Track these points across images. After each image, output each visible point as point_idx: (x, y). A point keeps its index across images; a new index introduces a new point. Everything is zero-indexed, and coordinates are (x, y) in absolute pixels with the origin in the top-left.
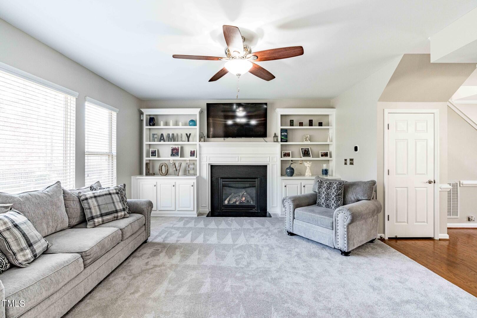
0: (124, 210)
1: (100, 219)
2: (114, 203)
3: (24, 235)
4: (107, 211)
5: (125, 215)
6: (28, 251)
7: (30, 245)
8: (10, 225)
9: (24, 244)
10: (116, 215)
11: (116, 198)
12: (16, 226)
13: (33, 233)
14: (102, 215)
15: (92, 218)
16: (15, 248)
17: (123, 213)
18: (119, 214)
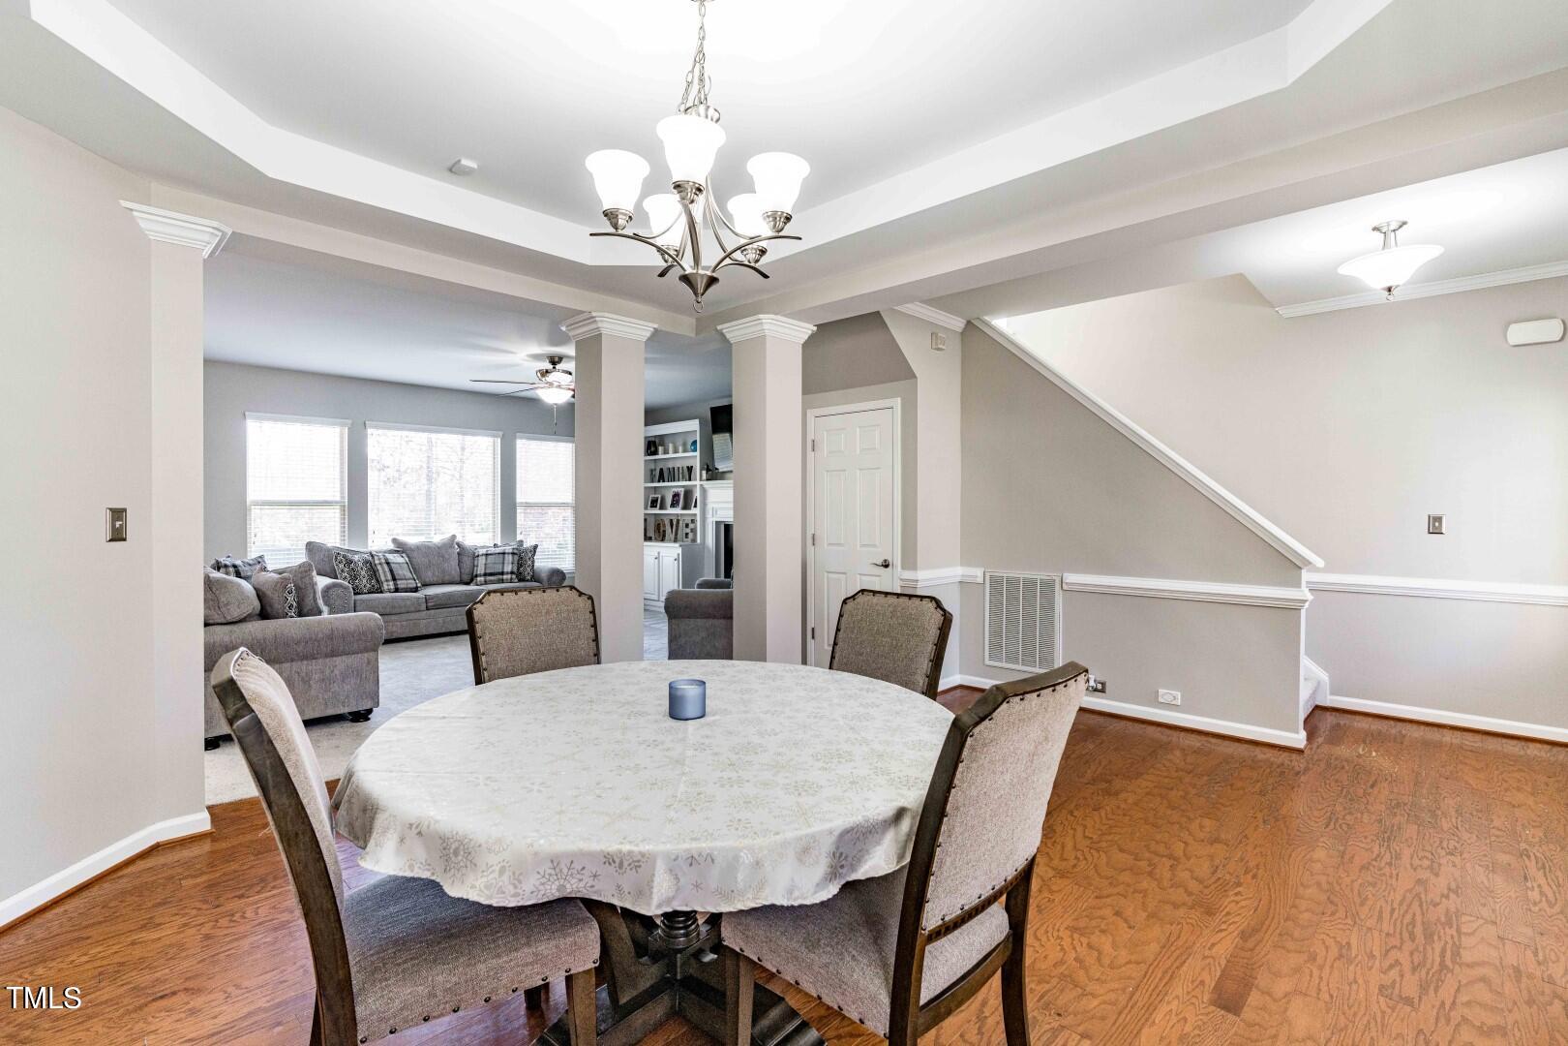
0: (512, 573)
1: (482, 579)
2: (503, 563)
3: (391, 571)
4: (492, 571)
5: (511, 579)
6: (391, 583)
7: (394, 579)
8: (383, 561)
9: (389, 577)
10: (501, 577)
11: (509, 558)
12: (388, 563)
13: (404, 572)
14: (485, 575)
15: (476, 576)
16: (383, 579)
17: (509, 576)
18: (505, 577)
